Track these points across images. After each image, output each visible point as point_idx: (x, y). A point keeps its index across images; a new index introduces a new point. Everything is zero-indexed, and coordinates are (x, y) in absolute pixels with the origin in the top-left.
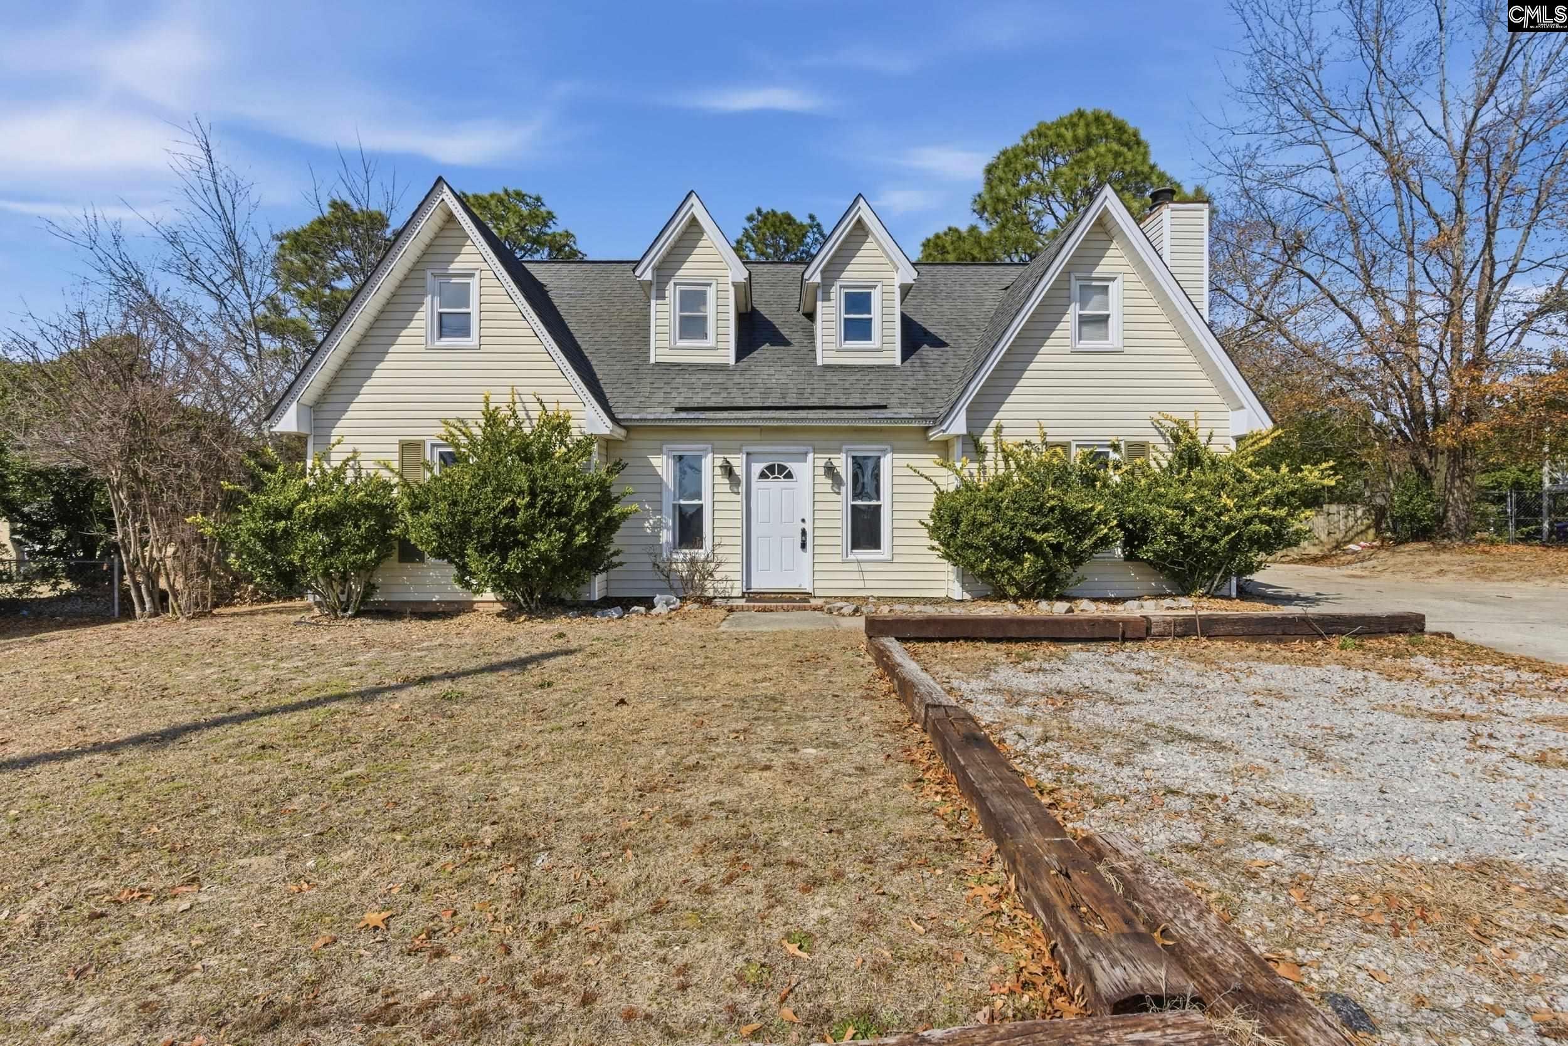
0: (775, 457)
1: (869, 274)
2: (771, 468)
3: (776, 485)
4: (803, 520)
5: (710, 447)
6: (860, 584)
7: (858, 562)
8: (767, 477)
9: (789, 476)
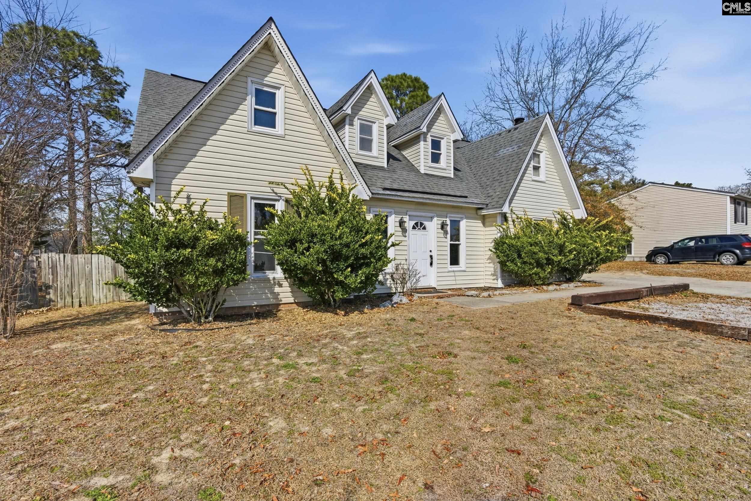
0: (419, 218)
1: (440, 132)
2: (416, 224)
3: (419, 233)
4: (431, 251)
5: (393, 211)
6: (454, 282)
7: (454, 271)
8: (416, 229)
9: (424, 228)
